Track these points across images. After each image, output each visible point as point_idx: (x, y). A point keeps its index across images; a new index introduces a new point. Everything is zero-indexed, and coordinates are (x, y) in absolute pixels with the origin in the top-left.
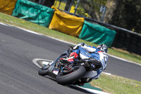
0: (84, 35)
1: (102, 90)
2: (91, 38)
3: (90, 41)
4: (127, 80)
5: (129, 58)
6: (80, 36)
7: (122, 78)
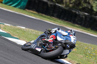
0: (6, 1)
1: (19, 39)
2: (11, 3)
3: (10, 5)
4: (36, 31)
5: (37, 16)
6: (3, 2)
7: (33, 30)
